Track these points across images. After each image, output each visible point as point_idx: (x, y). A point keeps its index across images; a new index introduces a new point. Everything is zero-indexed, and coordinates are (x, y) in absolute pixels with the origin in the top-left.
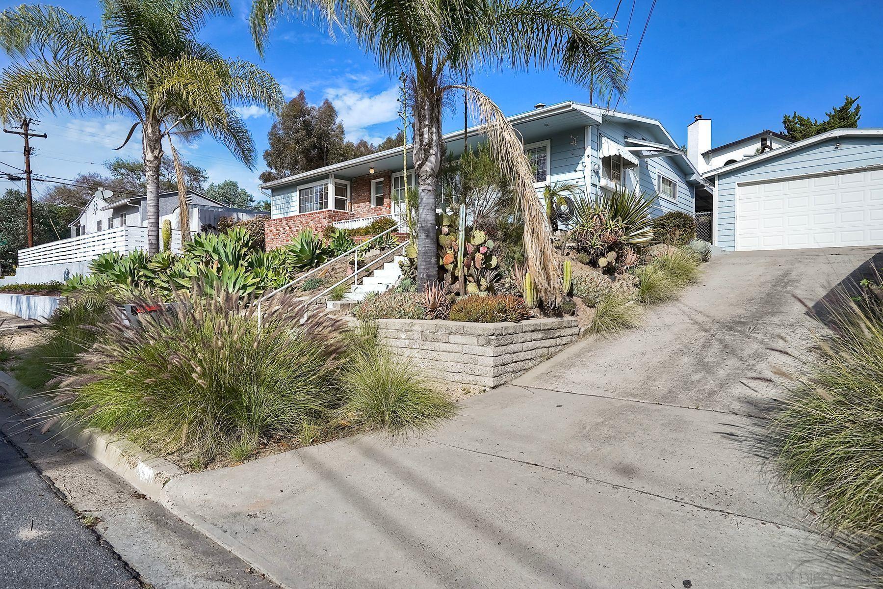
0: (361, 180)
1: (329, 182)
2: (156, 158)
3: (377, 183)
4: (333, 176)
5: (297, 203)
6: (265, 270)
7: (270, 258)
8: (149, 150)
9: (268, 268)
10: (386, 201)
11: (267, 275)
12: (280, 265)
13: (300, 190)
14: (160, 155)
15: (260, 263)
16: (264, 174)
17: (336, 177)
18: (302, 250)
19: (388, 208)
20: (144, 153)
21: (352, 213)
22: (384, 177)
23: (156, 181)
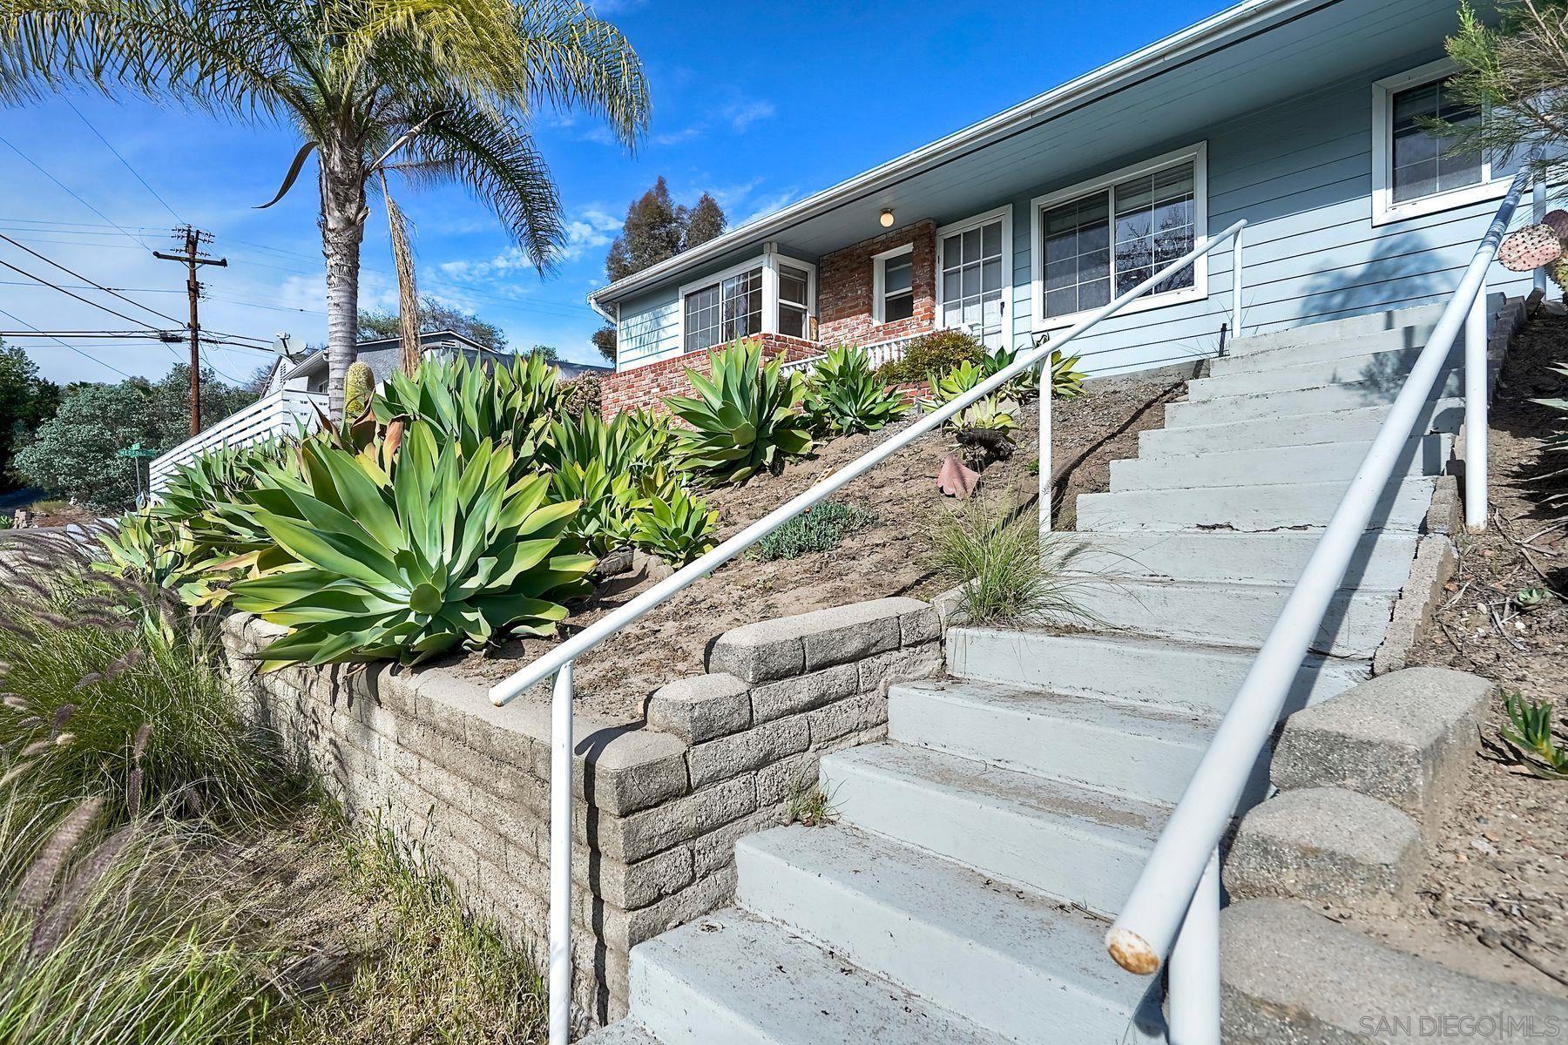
0: (845, 257)
1: (764, 264)
2: (350, 223)
3: (889, 263)
4: (775, 246)
5: (680, 330)
6: (601, 474)
7: (619, 436)
8: (333, 205)
9: (614, 469)
10: (919, 304)
11: (609, 489)
12: (655, 460)
13: (687, 297)
14: (361, 215)
15: (585, 450)
16: (601, 333)
17: (784, 250)
18: (726, 413)
19: (926, 323)
20: (323, 213)
21: (820, 344)
22: (914, 240)
23: (349, 279)
